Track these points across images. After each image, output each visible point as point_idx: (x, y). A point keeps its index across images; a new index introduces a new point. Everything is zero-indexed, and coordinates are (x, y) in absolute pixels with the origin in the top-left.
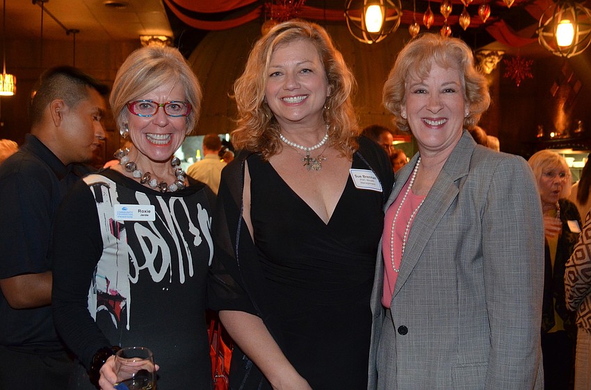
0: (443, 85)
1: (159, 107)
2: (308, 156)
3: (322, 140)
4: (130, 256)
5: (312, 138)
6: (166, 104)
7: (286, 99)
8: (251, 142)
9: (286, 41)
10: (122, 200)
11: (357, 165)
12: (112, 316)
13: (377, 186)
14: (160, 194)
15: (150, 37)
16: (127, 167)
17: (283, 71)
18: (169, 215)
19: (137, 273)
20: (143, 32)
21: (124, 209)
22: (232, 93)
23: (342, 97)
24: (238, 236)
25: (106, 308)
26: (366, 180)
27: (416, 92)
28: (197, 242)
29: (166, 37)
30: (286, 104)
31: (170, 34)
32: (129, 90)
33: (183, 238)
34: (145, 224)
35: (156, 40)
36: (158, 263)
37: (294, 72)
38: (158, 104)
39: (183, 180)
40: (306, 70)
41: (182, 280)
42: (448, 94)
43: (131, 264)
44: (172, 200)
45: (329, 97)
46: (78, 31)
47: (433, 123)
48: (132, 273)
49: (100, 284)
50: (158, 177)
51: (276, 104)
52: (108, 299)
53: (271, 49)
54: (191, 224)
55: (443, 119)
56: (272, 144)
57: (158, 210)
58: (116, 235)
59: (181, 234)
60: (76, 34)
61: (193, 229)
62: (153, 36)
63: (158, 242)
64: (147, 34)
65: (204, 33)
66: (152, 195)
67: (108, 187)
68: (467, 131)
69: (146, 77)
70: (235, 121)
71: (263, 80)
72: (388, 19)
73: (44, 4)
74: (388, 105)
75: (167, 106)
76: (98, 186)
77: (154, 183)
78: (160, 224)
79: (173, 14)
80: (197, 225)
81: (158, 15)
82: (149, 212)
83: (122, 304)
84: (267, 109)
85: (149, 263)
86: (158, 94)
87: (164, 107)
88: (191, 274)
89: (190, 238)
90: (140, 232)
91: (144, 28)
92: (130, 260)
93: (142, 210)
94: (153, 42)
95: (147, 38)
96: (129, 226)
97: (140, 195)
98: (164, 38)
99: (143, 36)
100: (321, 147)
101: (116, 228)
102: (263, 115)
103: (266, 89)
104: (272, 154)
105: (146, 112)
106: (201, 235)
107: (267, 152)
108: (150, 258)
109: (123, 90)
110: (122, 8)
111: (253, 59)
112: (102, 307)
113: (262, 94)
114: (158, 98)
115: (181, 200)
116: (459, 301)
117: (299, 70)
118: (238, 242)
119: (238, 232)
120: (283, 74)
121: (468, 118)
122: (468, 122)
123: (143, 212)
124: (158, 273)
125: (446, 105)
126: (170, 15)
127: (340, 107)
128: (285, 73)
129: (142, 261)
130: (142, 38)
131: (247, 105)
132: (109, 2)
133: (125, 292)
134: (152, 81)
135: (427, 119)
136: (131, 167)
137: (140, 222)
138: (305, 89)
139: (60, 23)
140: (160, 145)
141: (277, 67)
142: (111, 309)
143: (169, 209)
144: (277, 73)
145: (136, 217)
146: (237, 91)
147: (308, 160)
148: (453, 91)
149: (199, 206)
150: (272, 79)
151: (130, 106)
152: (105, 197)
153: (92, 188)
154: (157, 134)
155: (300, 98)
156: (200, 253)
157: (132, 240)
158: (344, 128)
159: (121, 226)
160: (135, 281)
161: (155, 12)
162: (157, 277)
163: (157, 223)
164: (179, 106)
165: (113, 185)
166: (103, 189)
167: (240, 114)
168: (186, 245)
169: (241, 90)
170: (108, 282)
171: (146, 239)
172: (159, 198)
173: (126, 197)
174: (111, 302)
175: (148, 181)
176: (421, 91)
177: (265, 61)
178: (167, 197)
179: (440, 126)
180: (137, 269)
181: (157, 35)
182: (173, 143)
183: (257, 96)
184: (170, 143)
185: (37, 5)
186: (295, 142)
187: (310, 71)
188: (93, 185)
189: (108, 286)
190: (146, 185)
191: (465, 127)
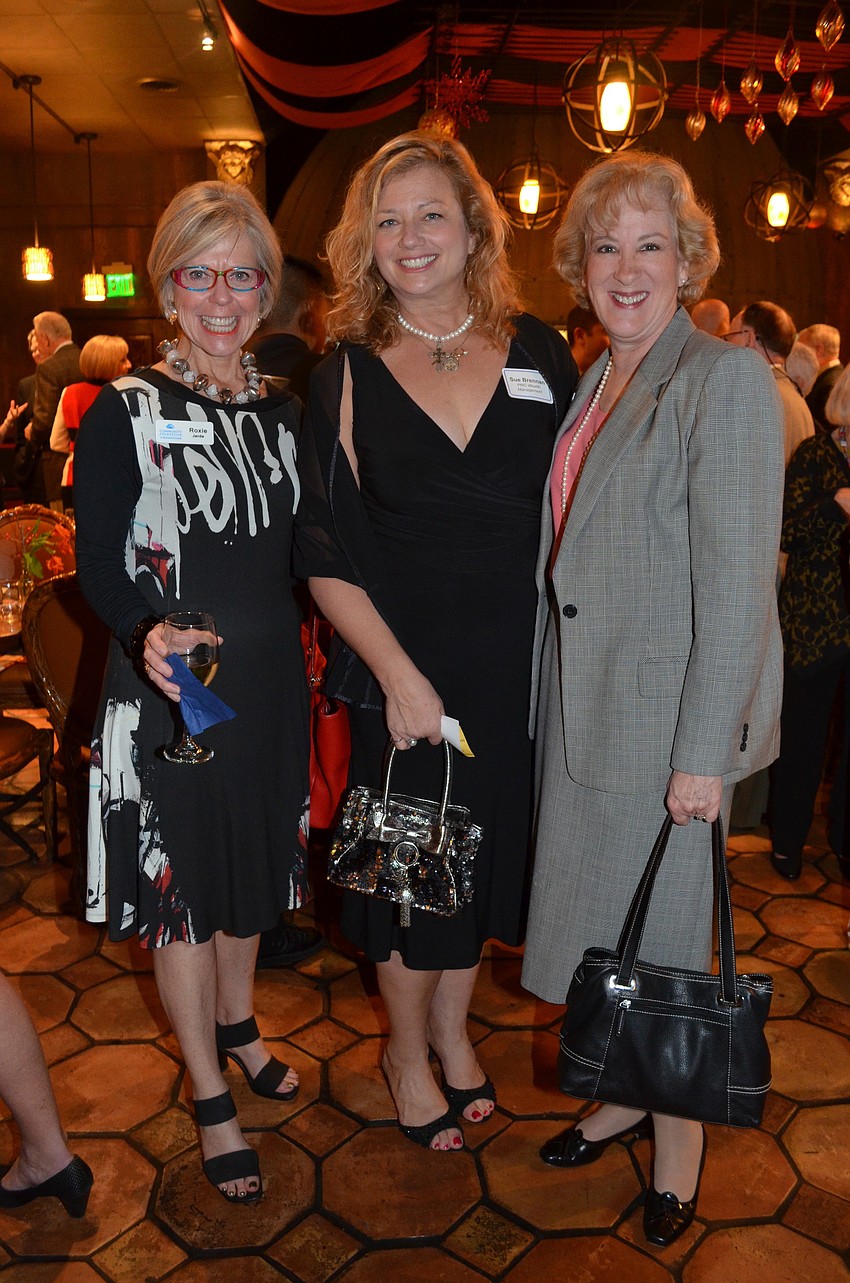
0: (642, 238)
1: (217, 276)
2: (439, 350)
3: (463, 324)
4: (177, 494)
5: (446, 321)
6: (227, 272)
7: (405, 263)
8: (356, 329)
9: (401, 169)
10: (167, 414)
11: (514, 362)
12: (156, 579)
13: (544, 394)
14: (222, 406)
15: (223, 144)
16: (174, 366)
17: (398, 217)
18: (235, 438)
19: (188, 519)
20: (210, 134)
21: (169, 427)
22: (324, 254)
23: (491, 255)
24: (332, 468)
25: (148, 570)
26: (528, 385)
27: (599, 250)
28: (276, 477)
29: (252, 142)
30: (404, 269)
31: (257, 136)
32: (174, 250)
33: (254, 471)
34: (199, 449)
35: (234, 148)
36: (217, 505)
37: (414, 218)
38: (216, 272)
39: (256, 386)
40: (434, 214)
41: (253, 531)
42: (650, 253)
43: (180, 505)
44: (240, 416)
45: (473, 255)
46: (94, 136)
47: (625, 300)
48: (182, 519)
49: (140, 536)
50: (219, 381)
51: (389, 269)
52: (152, 556)
53: (378, 183)
54: (267, 452)
55: (640, 293)
56: (385, 331)
57: (219, 428)
58: (159, 463)
59: (252, 466)
60: (92, 142)
61: (269, 459)
62: (228, 141)
63: (217, 475)
64: (217, 137)
65: (318, 135)
66: (210, 408)
67: (147, 395)
68: (683, 308)
69: (198, 231)
70: (330, 297)
71: (369, 232)
72: (640, 107)
73: (34, 88)
74: (562, 269)
75: (228, 274)
76: (133, 393)
77: (212, 392)
78: (221, 449)
79: (262, 99)
80: (276, 453)
81: (235, 101)
82: (205, 431)
83: (170, 563)
84: (378, 277)
85: (204, 505)
86: (217, 256)
87: (225, 275)
88: (266, 523)
89: (265, 472)
90: (192, 459)
91: (212, 127)
92: (178, 500)
93: (195, 430)
94: (229, 153)
95: (217, 146)
96: (176, 450)
97: (192, 408)
98: (247, 145)
99: (211, 141)
100: (460, 335)
101: (158, 453)
102: (372, 287)
103: (374, 247)
104: (385, 346)
105: (200, 283)
106: (282, 468)
107: (378, 344)
108: (205, 498)
109: (166, 251)
110: (170, 90)
111: (353, 200)
112: (143, 568)
113: (369, 256)
114: (215, 263)
115: (254, 416)
116: (652, 569)
117: (422, 215)
118: (331, 478)
119: (333, 463)
120: (399, 223)
121: (686, 287)
122: (686, 293)
123: (196, 431)
124: (218, 519)
125: (646, 272)
126: (256, 101)
127: (487, 271)
128: (401, 220)
129: (194, 500)
130: (208, 145)
131: (347, 274)
132: (148, 80)
133: (174, 547)
134: (208, 236)
135: (617, 293)
136: (181, 366)
137: (192, 446)
138: (431, 246)
139: (61, 121)
140: (221, 333)
141: (389, 211)
142: (155, 570)
143: (235, 428)
144: (390, 222)
145: (187, 438)
146: (330, 252)
147: (439, 354)
148: (658, 248)
149: (281, 427)
150: (383, 232)
151: (176, 276)
152: (143, 409)
153: (124, 396)
154: (216, 317)
155: (425, 261)
156: (279, 494)
157: (181, 472)
158: (495, 303)
159: (166, 452)
160: (186, 530)
161: (229, 97)
162: (217, 526)
163: (216, 447)
164: (247, 274)
165: (154, 392)
166: (141, 397)
167: (338, 286)
168: (258, 481)
169: (337, 248)
170: (150, 532)
171: (200, 471)
172: (221, 413)
173: (173, 408)
174: (155, 561)
175: (205, 387)
176: (608, 249)
177: (371, 203)
178: (231, 411)
179: (637, 305)
180: (189, 513)
181: (236, 140)
182: (240, 330)
183: (361, 260)
184: (235, 330)
185: (20, 90)
186: (421, 328)
187: (440, 216)
188: (125, 391)
189: (149, 538)
190: (200, 393)
191: (681, 301)
